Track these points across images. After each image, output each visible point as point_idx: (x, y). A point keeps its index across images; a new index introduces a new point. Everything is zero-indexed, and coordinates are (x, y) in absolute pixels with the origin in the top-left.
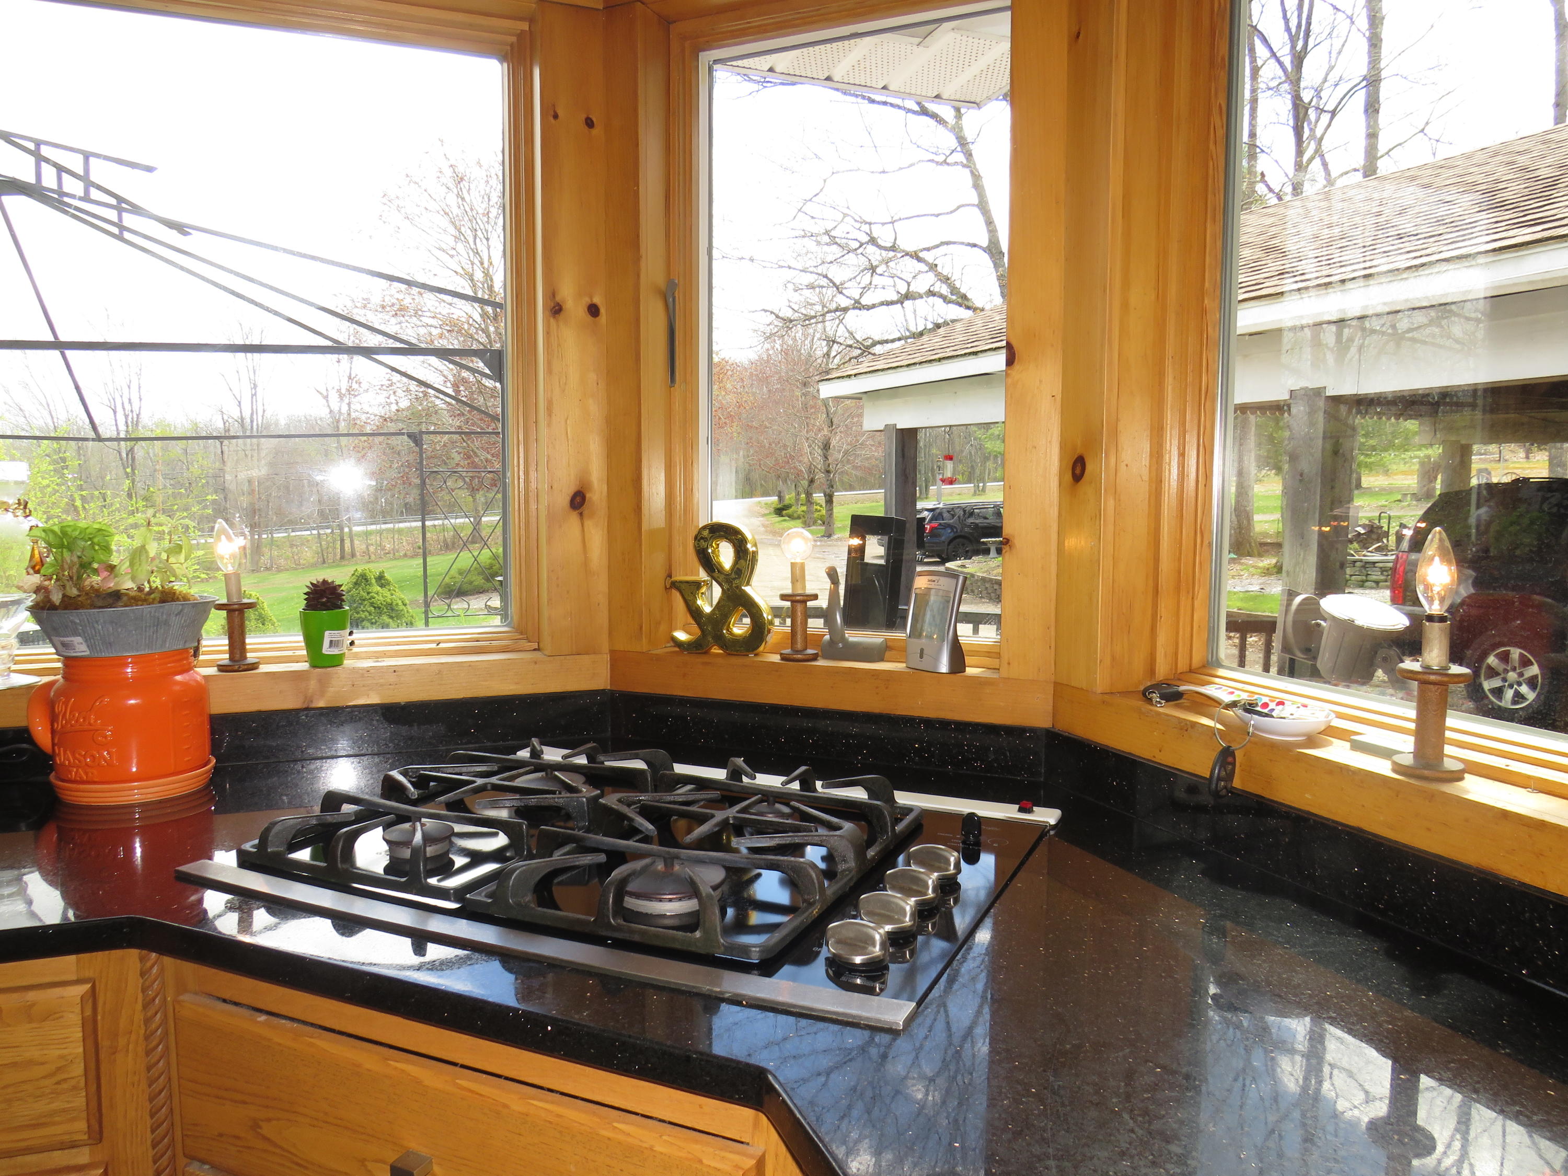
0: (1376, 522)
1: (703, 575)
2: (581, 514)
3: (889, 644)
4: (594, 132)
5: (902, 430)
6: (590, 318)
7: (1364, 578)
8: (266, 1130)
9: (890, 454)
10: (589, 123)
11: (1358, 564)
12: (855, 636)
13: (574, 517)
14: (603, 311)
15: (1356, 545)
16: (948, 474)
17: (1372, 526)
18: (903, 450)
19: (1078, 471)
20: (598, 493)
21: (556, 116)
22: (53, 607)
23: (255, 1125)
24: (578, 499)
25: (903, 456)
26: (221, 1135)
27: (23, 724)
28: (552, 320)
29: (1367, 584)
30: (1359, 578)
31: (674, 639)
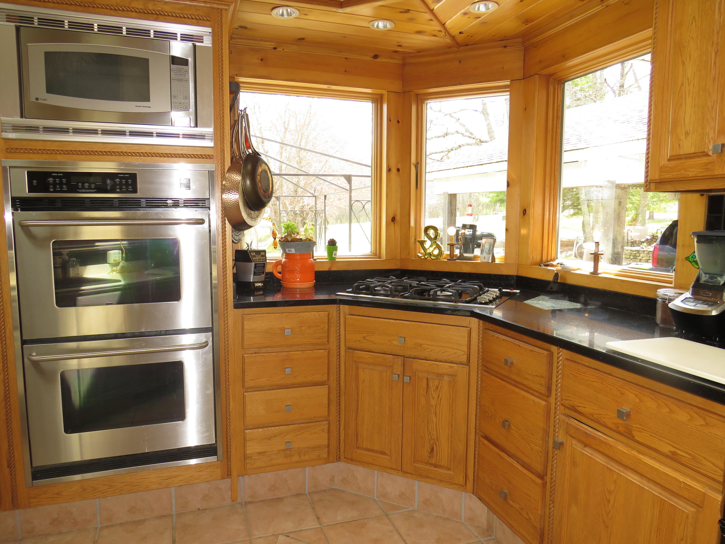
0: (656, 234)
1: (426, 239)
2: (394, 223)
3: (475, 256)
4: (399, 124)
5: (450, 194)
6: (397, 172)
7: (648, 258)
8: (367, 338)
9: (445, 204)
10: (398, 122)
11: (645, 252)
12: (465, 255)
13: (392, 223)
14: (400, 170)
15: (645, 244)
16: (470, 212)
17: (653, 236)
18: (451, 202)
19: (524, 213)
20: (398, 218)
21: (390, 121)
22: (289, 242)
23: (364, 338)
24: (393, 219)
25: (451, 204)
26: (355, 341)
27: (272, 271)
28: (388, 173)
29: (649, 261)
30: (646, 258)
31: (418, 255)
